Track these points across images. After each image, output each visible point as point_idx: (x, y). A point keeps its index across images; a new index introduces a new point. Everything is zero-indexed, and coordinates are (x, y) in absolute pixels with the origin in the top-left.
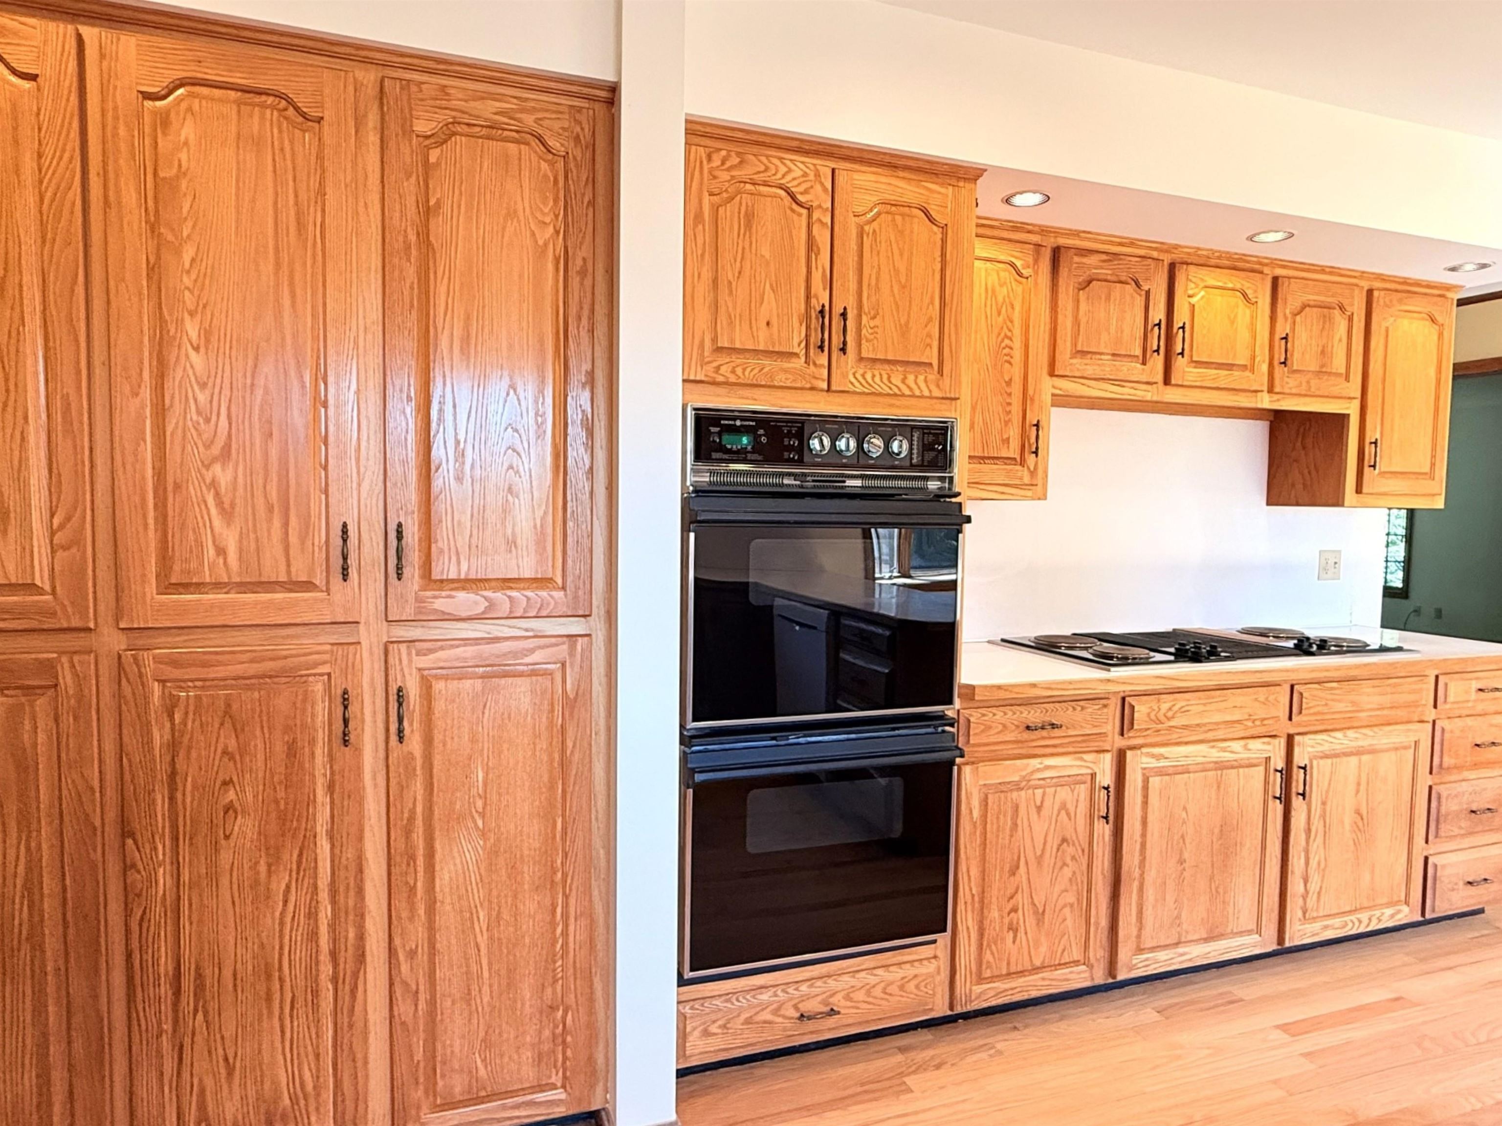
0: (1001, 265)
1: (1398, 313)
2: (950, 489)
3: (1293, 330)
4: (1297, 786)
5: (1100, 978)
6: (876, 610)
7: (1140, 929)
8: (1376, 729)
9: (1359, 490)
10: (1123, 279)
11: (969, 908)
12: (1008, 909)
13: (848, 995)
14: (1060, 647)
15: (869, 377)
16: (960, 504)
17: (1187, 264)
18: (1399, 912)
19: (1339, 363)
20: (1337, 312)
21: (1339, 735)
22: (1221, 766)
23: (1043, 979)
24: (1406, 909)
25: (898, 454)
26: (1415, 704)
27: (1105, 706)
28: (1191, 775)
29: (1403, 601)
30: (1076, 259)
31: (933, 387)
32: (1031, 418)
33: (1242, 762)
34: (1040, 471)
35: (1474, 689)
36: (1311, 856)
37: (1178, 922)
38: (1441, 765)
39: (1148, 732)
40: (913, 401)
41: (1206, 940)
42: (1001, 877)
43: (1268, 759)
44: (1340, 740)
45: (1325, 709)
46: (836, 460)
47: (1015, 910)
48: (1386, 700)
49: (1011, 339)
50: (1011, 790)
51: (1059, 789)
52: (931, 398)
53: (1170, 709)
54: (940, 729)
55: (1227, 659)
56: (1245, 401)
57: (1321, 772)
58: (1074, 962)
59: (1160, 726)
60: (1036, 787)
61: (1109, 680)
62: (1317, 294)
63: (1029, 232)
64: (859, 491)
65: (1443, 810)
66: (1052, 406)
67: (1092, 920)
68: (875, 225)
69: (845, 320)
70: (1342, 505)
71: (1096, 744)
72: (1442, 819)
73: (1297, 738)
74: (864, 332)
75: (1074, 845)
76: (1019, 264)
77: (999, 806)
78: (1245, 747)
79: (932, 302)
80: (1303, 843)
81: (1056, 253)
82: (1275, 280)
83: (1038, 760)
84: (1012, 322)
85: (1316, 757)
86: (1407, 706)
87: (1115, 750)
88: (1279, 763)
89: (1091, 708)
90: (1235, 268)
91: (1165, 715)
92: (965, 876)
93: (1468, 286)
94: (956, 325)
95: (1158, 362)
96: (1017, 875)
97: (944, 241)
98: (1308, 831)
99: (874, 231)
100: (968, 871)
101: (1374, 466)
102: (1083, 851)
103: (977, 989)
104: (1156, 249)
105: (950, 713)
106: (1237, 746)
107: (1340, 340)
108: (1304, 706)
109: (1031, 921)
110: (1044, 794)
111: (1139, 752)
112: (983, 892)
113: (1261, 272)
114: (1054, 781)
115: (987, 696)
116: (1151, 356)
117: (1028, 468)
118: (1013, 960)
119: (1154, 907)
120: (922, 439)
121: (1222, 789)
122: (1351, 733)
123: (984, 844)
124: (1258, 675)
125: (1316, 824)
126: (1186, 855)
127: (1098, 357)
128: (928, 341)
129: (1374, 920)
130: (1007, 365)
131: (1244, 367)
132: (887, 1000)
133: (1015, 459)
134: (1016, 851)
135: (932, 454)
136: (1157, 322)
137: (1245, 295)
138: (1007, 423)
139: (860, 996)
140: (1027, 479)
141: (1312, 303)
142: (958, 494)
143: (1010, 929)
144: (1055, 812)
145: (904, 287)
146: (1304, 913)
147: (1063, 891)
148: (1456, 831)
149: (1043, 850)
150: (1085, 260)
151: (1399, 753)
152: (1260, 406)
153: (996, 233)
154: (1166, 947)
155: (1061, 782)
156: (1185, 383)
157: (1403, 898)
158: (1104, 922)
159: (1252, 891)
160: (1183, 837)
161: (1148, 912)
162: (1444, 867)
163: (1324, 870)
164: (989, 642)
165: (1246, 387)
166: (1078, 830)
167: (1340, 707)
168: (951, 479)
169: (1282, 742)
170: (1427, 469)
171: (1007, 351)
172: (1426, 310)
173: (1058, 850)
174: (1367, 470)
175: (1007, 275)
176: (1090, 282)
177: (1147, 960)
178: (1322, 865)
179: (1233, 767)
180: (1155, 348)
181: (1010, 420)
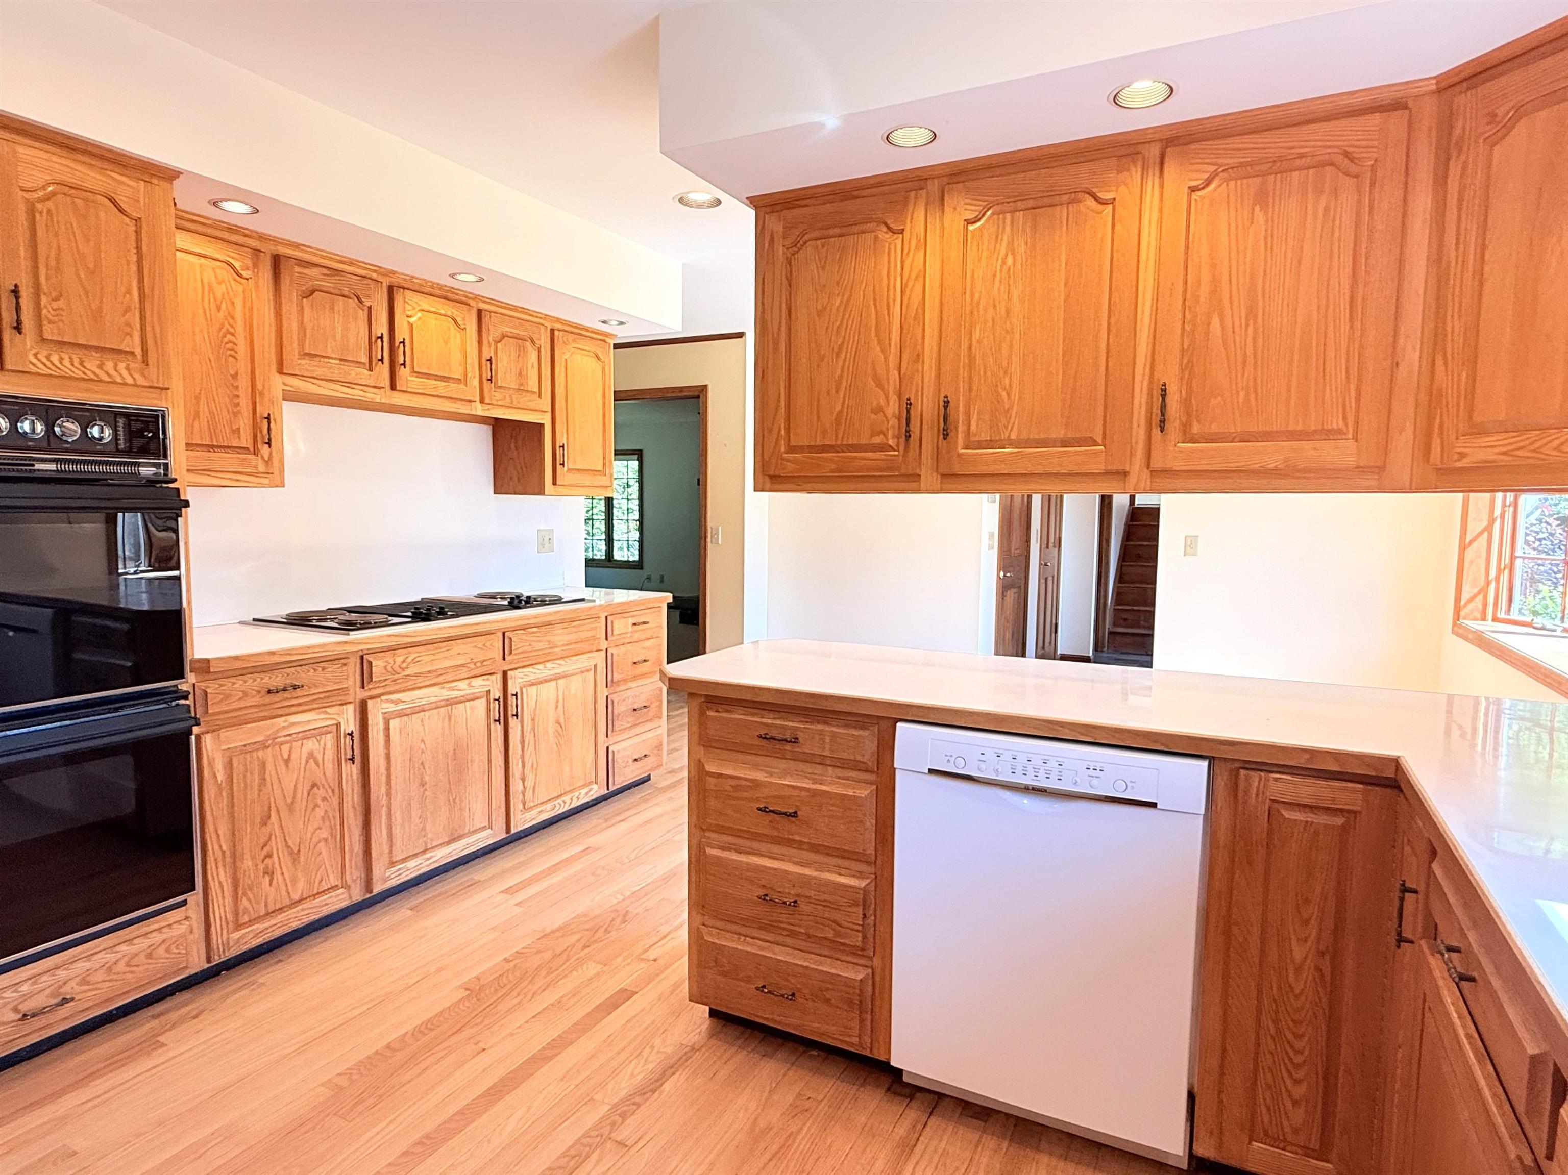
0: (219, 264)
1: (573, 350)
2: (166, 475)
3: (496, 353)
4: (512, 710)
5: (358, 895)
6: (122, 605)
7: (391, 846)
8: (567, 660)
9: (554, 483)
10: (346, 293)
11: (220, 865)
12: (262, 857)
13: (83, 979)
14: (311, 621)
15: (55, 359)
16: (178, 490)
17: (404, 288)
18: (590, 790)
19: (533, 385)
20: (528, 344)
21: (540, 667)
22: (451, 703)
23: (303, 910)
24: (595, 787)
25: (101, 439)
26: (594, 638)
27: (345, 665)
28: (426, 713)
29: (640, 571)
30: (297, 269)
31: (137, 376)
32: (261, 410)
33: (468, 697)
34: (275, 462)
35: (630, 624)
36: (526, 760)
37: (423, 833)
38: (612, 680)
39: (386, 683)
40: (115, 388)
41: (448, 843)
42: (252, 829)
43: (488, 692)
44: (541, 671)
45: (529, 648)
46: (20, 443)
47: (269, 856)
48: (573, 637)
49: (233, 335)
50: (257, 750)
51: (305, 741)
52: (135, 385)
53: (404, 661)
54: (174, 704)
55: (452, 617)
56: (464, 409)
57: (530, 697)
58: (332, 888)
59: (396, 676)
60: (282, 744)
61: (346, 642)
62: (512, 327)
63: (246, 236)
64: (54, 475)
65: (616, 712)
66: (284, 399)
67: (347, 849)
68: (50, 204)
69: (17, 298)
70: (543, 494)
71: (340, 698)
72: (615, 718)
73: (509, 673)
74: (44, 312)
75: (323, 787)
76: (237, 265)
77: (245, 765)
78: (469, 685)
79: (129, 291)
80: (520, 752)
81: (277, 260)
82: (479, 312)
83: (283, 719)
84: (233, 318)
85: (525, 686)
86: (588, 640)
87: (357, 700)
88: (497, 693)
89: (331, 668)
90: (445, 298)
91: (400, 666)
92: (214, 836)
93: (619, 335)
94: (159, 317)
95: (384, 370)
96: (269, 826)
97: (138, 233)
98: (523, 742)
99: (49, 211)
100: (216, 831)
101: (563, 464)
102: (333, 791)
103: (236, 935)
104: (375, 271)
105: (184, 687)
106: (462, 685)
107: (533, 367)
108: (513, 648)
109: (287, 861)
110: (291, 748)
111: (379, 700)
112: (234, 846)
113: (469, 305)
114: (300, 735)
115: (225, 667)
116: (376, 365)
117: (263, 458)
118: (271, 898)
119: (403, 826)
120: (128, 426)
121: (453, 719)
122: (549, 665)
123: (232, 806)
124: (476, 627)
125: (529, 737)
126: (427, 778)
127: (326, 360)
128: (128, 330)
129: (575, 799)
130: (231, 359)
131: (458, 381)
132: (131, 972)
133: (248, 449)
134: (266, 803)
135: (143, 441)
136: (380, 335)
137: (456, 322)
138: (235, 414)
139: (100, 976)
140: (262, 468)
141: (510, 334)
142: (174, 480)
143: (265, 873)
144: (303, 762)
145: (93, 273)
146: (524, 804)
147: (316, 830)
148: (626, 725)
149: (294, 798)
150: (306, 271)
151: (584, 675)
152: (474, 413)
153: (209, 231)
154: (415, 855)
155: (307, 735)
156: (409, 390)
157: (593, 779)
158: (358, 847)
159: (482, 797)
160: (422, 764)
161: (397, 831)
162: (618, 751)
163: (536, 769)
164: (240, 623)
165: (462, 397)
166: (327, 774)
167: (538, 646)
168: (166, 466)
169: (499, 677)
170: (600, 468)
171: (230, 346)
172: (593, 349)
173: (309, 794)
174: (559, 467)
175: (225, 273)
176: (312, 292)
177: (399, 870)
178: (535, 766)
179: (461, 702)
180: (380, 357)
181: (239, 412)
